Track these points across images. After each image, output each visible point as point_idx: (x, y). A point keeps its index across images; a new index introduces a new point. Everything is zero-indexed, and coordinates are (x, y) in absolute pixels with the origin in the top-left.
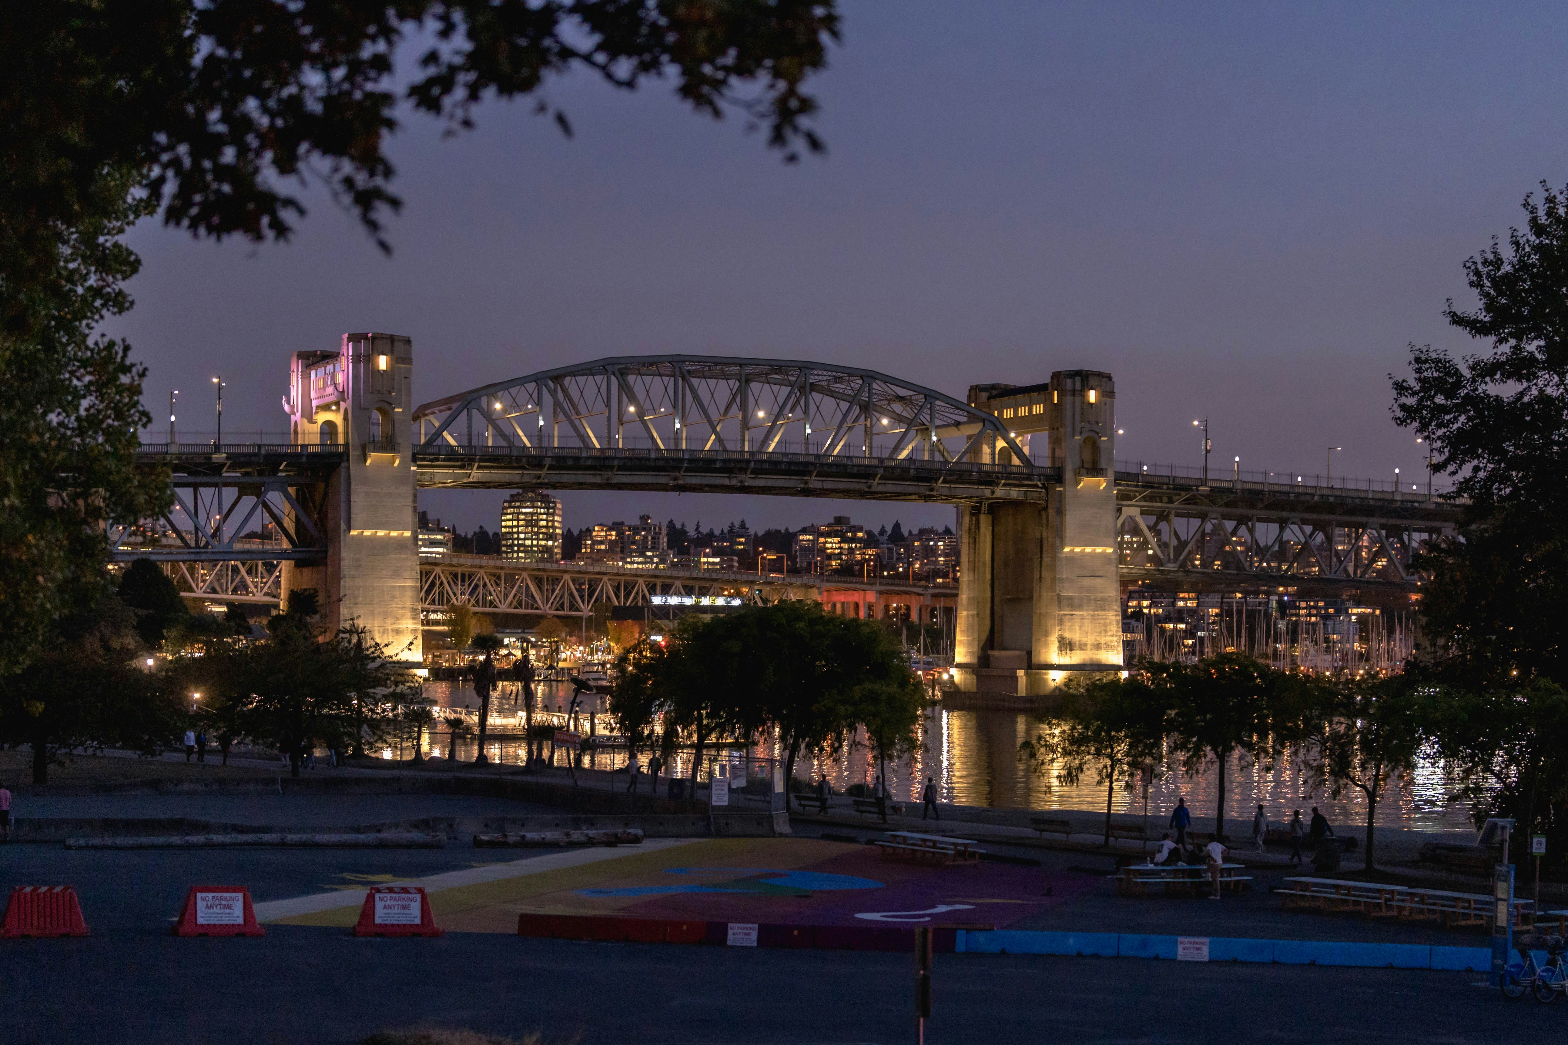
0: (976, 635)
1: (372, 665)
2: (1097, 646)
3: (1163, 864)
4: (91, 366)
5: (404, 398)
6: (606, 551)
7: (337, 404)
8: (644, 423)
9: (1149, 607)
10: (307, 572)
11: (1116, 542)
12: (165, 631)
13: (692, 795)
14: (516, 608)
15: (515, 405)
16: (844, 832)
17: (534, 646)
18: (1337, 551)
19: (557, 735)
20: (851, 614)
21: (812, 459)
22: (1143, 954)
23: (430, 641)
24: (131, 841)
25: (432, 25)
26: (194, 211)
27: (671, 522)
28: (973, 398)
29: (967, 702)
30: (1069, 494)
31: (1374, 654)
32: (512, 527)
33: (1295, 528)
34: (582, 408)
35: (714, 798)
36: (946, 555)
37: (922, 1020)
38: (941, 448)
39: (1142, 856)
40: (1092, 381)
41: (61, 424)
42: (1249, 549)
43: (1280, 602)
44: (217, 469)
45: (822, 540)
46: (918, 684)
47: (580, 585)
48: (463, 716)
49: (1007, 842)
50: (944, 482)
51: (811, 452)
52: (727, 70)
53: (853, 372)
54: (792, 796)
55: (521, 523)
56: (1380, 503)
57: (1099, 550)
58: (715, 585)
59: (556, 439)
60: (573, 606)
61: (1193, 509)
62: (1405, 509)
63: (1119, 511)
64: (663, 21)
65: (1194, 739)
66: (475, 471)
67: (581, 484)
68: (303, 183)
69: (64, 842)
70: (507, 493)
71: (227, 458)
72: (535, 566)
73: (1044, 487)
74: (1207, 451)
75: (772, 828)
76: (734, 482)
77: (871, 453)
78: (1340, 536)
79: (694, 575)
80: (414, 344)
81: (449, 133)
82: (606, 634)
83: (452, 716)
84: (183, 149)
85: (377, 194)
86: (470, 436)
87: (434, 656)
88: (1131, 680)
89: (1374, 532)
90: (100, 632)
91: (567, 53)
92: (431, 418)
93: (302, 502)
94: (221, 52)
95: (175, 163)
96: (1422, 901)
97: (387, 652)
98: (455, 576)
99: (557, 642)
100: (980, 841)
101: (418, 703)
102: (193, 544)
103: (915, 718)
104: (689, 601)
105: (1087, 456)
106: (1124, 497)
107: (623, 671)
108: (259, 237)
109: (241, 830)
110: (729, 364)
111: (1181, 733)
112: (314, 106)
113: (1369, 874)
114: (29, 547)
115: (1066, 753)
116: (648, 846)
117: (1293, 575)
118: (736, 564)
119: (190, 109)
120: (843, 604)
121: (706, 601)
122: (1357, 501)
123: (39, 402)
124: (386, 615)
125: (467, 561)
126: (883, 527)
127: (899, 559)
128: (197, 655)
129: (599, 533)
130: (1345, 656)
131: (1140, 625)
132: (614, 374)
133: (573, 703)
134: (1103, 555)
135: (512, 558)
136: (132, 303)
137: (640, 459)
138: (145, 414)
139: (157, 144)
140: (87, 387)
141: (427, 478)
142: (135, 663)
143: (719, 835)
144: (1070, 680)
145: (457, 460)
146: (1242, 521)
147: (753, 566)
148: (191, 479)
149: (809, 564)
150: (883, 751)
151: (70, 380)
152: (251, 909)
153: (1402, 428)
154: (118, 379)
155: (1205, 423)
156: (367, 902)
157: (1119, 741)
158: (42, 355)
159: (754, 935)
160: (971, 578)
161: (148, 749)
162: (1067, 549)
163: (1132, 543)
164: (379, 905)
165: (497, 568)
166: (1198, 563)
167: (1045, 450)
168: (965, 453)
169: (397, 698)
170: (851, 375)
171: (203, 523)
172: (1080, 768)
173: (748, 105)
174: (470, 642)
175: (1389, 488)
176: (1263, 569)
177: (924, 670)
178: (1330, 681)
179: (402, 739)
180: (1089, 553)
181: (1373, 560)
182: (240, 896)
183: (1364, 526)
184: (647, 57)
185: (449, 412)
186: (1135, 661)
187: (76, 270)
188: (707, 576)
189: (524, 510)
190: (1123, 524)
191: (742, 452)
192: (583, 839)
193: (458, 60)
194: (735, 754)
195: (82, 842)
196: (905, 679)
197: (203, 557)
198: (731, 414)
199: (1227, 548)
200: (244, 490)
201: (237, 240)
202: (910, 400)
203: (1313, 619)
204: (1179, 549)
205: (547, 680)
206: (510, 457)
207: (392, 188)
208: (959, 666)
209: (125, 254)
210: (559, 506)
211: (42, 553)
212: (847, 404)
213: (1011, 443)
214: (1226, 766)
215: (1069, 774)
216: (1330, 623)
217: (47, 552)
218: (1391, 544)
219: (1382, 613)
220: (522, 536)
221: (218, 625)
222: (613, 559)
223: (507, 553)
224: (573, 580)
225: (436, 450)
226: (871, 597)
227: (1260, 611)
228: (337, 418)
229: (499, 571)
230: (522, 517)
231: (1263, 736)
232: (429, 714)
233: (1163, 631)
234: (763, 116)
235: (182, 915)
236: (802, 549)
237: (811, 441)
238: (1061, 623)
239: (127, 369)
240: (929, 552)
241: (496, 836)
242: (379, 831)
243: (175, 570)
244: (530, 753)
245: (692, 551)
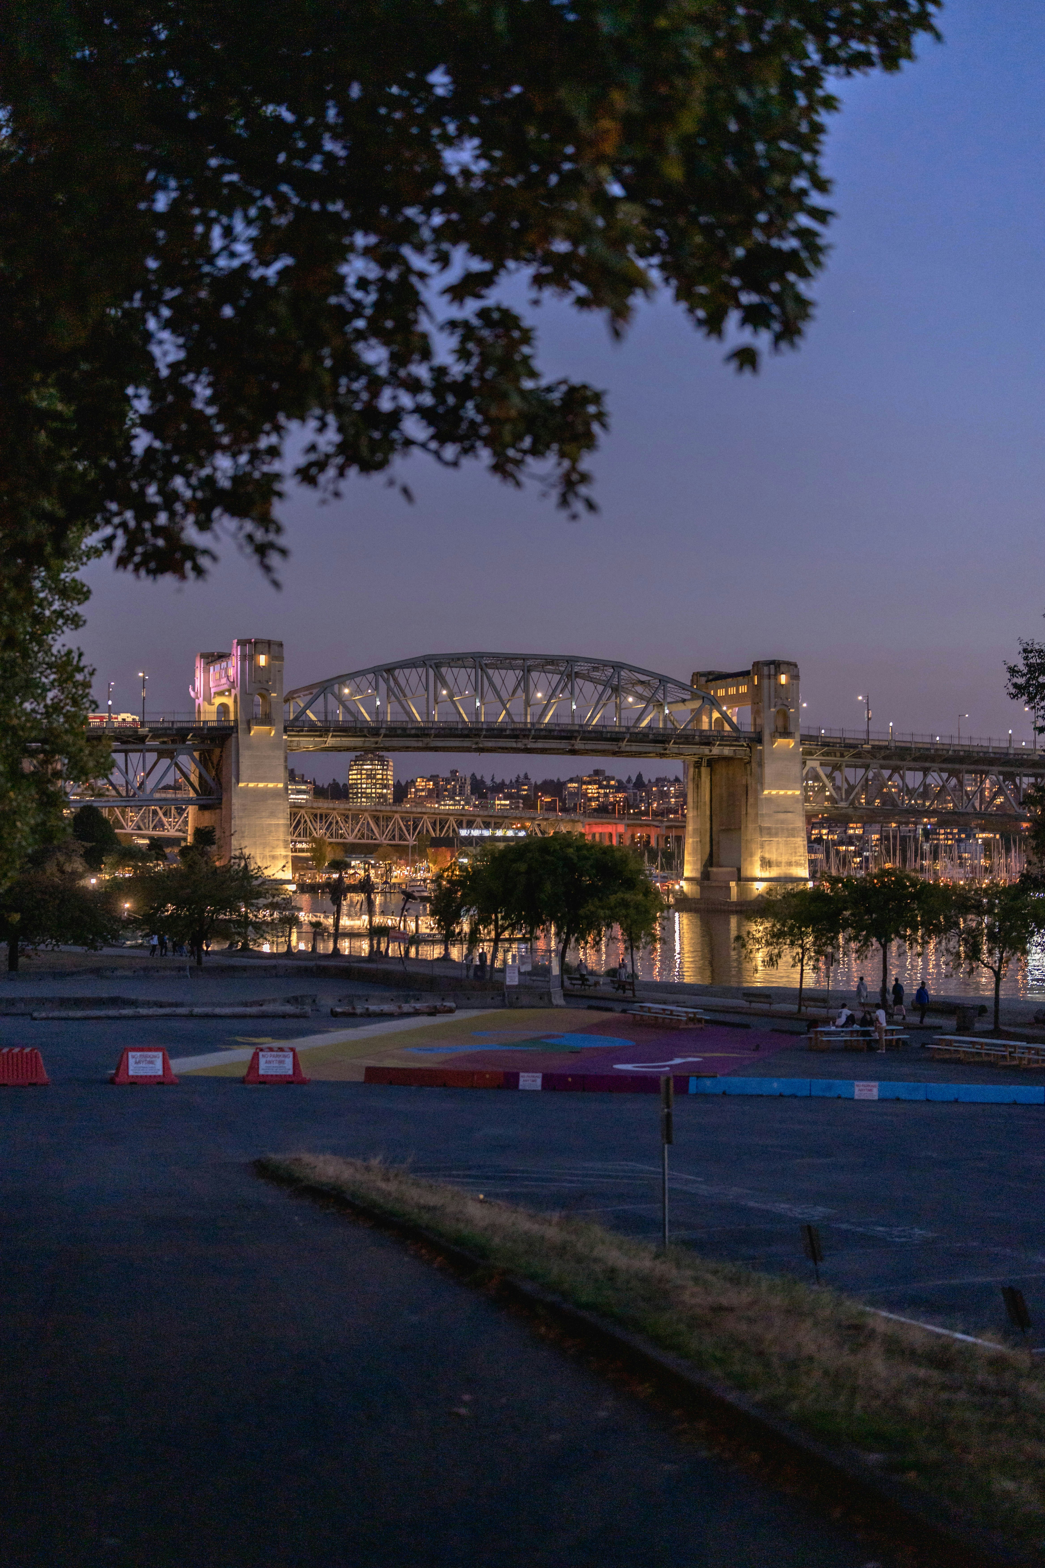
0: (699, 857)
1: (255, 883)
2: (790, 864)
3: (842, 1026)
4: (55, 667)
5: (278, 685)
6: (426, 797)
7: (229, 691)
8: (454, 702)
9: (828, 834)
10: (207, 814)
11: (802, 786)
12: (104, 858)
13: (491, 977)
14: (360, 839)
15: (358, 690)
16: (602, 1004)
17: (374, 867)
18: (966, 791)
19: (392, 934)
20: (607, 843)
21: (577, 728)
22: (828, 1094)
23: (298, 864)
24: (79, 1014)
25: (313, 424)
26: (137, 559)
27: (473, 775)
28: (695, 681)
29: (694, 905)
30: (766, 751)
31: (996, 867)
32: (357, 779)
33: (935, 775)
34: (407, 691)
35: (508, 979)
36: (676, 797)
37: (666, 1146)
38: (672, 718)
39: (827, 1021)
40: (783, 668)
41: (33, 710)
42: (901, 790)
43: (925, 830)
44: (142, 739)
45: (584, 787)
46: (657, 893)
47: (407, 822)
48: (322, 920)
49: (726, 1011)
50: (675, 743)
51: (576, 722)
52: (525, 452)
53: (605, 664)
54: (565, 977)
55: (364, 776)
56: (998, 756)
57: (790, 792)
58: (507, 821)
59: (389, 715)
60: (402, 838)
61: (859, 761)
62: (1017, 760)
63: (804, 763)
64: (479, 418)
65: (864, 933)
66: (329, 739)
67: (407, 747)
68: (217, 538)
69: (31, 1015)
70: (353, 755)
71: (150, 731)
72: (373, 808)
73: (748, 746)
74: (869, 719)
75: (550, 1000)
76: (520, 745)
77: (620, 722)
78: (968, 780)
79: (491, 814)
80: (284, 647)
81: (323, 502)
82: (426, 857)
83: (314, 920)
84: (129, 515)
85: (271, 546)
86: (326, 713)
87: (300, 875)
88: (816, 889)
89: (994, 777)
90: (57, 859)
91: (408, 442)
92: (298, 700)
93: (204, 762)
94: (157, 444)
95: (124, 525)
96: (1037, 1054)
97: (267, 873)
98: (316, 815)
99: (389, 864)
100: (704, 1009)
101: (289, 910)
102: (124, 794)
103: (655, 919)
104: (487, 833)
105: (780, 723)
106: (808, 753)
107: (440, 885)
108: (183, 577)
109: (161, 1005)
110: (516, 659)
111: (853, 928)
112: (225, 483)
113: (996, 1033)
114: (11, 801)
115: (768, 944)
116: (460, 1015)
117: (934, 809)
118: (521, 805)
119: (134, 486)
120: (601, 834)
121: (499, 833)
122: (981, 754)
123: (17, 695)
124: (265, 845)
125: (324, 805)
126: (629, 777)
127: (641, 801)
128: (127, 875)
129: (420, 783)
130: (973, 869)
131: (821, 848)
132: (431, 667)
133: (403, 909)
134: (793, 796)
135: (357, 802)
136: (85, 622)
137: (451, 729)
138: (93, 702)
139: (110, 511)
140: (52, 683)
141: (295, 744)
142: (82, 883)
143: (512, 1006)
144: (771, 890)
145: (316, 731)
146: (895, 769)
147: (534, 807)
148: (124, 747)
149: (575, 805)
150: (632, 942)
151: (40, 678)
152: (168, 1063)
153: (1015, 700)
154: (74, 676)
155: (867, 698)
156: (253, 1058)
157: (806, 934)
158: (19, 661)
159: (539, 1081)
160: (695, 814)
161: (92, 946)
162: (766, 792)
163: (814, 787)
164: (262, 1061)
165: (346, 809)
166: (863, 801)
167: (748, 719)
168: (690, 721)
169: (273, 906)
170: (605, 666)
171: (131, 779)
172: (779, 955)
173: (542, 479)
174: (326, 864)
175: (1005, 744)
176: (912, 805)
177: (661, 882)
178: (964, 889)
179: (278, 937)
180: (782, 796)
181: (994, 798)
182: (160, 1054)
183: (987, 773)
184: (467, 444)
185: (311, 696)
186: (818, 875)
187: (45, 599)
188: (500, 814)
189: (365, 767)
190: (807, 774)
191: (526, 723)
192: (411, 1010)
193: (330, 449)
194: (523, 946)
195: (44, 1015)
196: (647, 890)
197: (132, 804)
198: (516, 695)
199: (885, 790)
200: (161, 754)
201: (168, 580)
202: (649, 684)
203: (950, 842)
204: (849, 791)
205: (383, 892)
206: (355, 728)
207: (282, 541)
208: (687, 879)
209: (80, 586)
210: (391, 764)
211: (19, 805)
212: (603, 687)
213: (724, 715)
214: (888, 953)
215: (771, 959)
216: (962, 845)
217: (23, 804)
218: (1007, 786)
219: (1001, 837)
220: (364, 786)
221: (143, 854)
222: (431, 803)
223: (353, 798)
224: (402, 818)
225: (301, 724)
226: (621, 829)
227: (910, 837)
228: (229, 701)
229: (347, 812)
230: (364, 772)
231: (915, 930)
232: (297, 918)
233: (838, 852)
234: (553, 486)
235: (118, 1069)
236: (570, 794)
237: (576, 714)
238: (762, 847)
239: (80, 670)
240: (664, 795)
241: (347, 1009)
242: (261, 1005)
243: (111, 812)
244: (371, 946)
245: (489, 795)
